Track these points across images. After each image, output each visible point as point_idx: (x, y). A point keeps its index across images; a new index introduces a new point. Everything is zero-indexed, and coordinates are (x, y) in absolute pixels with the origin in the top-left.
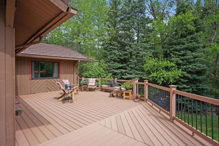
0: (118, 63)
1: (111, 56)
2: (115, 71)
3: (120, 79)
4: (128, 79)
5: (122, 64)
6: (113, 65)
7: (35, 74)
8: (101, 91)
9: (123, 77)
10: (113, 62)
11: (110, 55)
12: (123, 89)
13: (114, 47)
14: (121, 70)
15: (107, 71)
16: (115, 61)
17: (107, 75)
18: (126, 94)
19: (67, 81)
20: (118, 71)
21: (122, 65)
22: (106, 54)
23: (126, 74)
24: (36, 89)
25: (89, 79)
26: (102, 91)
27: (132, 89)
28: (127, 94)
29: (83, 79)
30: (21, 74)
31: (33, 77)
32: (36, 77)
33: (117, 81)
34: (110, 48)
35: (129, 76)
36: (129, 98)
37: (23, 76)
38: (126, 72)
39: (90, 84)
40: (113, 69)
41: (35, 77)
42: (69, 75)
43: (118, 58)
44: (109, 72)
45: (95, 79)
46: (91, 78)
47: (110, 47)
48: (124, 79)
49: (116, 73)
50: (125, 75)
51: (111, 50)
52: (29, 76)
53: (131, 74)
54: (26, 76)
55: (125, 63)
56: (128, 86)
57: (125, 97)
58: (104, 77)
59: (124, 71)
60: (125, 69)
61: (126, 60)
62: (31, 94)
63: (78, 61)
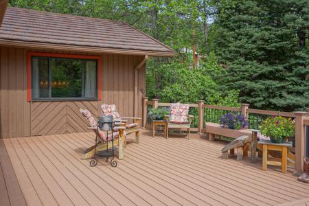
0: (260, 61)
1: (238, 43)
2: (250, 84)
3: (263, 107)
4: (288, 108)
5: (271, 64)
6: (243, 68)
7: (41, 87)
8: (202, 138)
9: (273, 101)
10: (242, 59)
11: (236, 39)
12: (261, 136)
13: (245, 17)
14: (268, 82)
15: (225, 84)
16: (248, 56)
17: (223, 97)
18: (270, 152)
19: (113, 107)
20: (257, 85)
21: (270, 68)
22: (223, 37)
23: (284, 94)
24: (42, 125)
25: (173, 105)
26: (206, 138)
27: (292, 139)
28: (276, 155)
29: (157, 104)
30: (8, 89)
31: (37, 96)
32: (43, 97)
33: (250, 114)
34: (235, 22)
35: (291, 99)
36: (280, 167)
37: (12, 92)
38: (283, 87)
39: (173, 118)
40: (243, 78)
41: (41, 96)
42: (121, 92)
43: (260, 49)
44: (231, 88)
45: (188, 106)
46: (178, 104)
47: (237, 17)
48: (276, 108)
49: (252, 90)
50: (281, 96)
51: (239, 27)
52: (25, 92)
53: (299, 93)
54: (19, 92)
55: (281, 62)
56: (279, 131)
57: (266, 162)
58: (216, 102)
59: (276, 84)
60: (282, 79)
61: (284, 53)
62: (30, 135)
63: (143, 56)
